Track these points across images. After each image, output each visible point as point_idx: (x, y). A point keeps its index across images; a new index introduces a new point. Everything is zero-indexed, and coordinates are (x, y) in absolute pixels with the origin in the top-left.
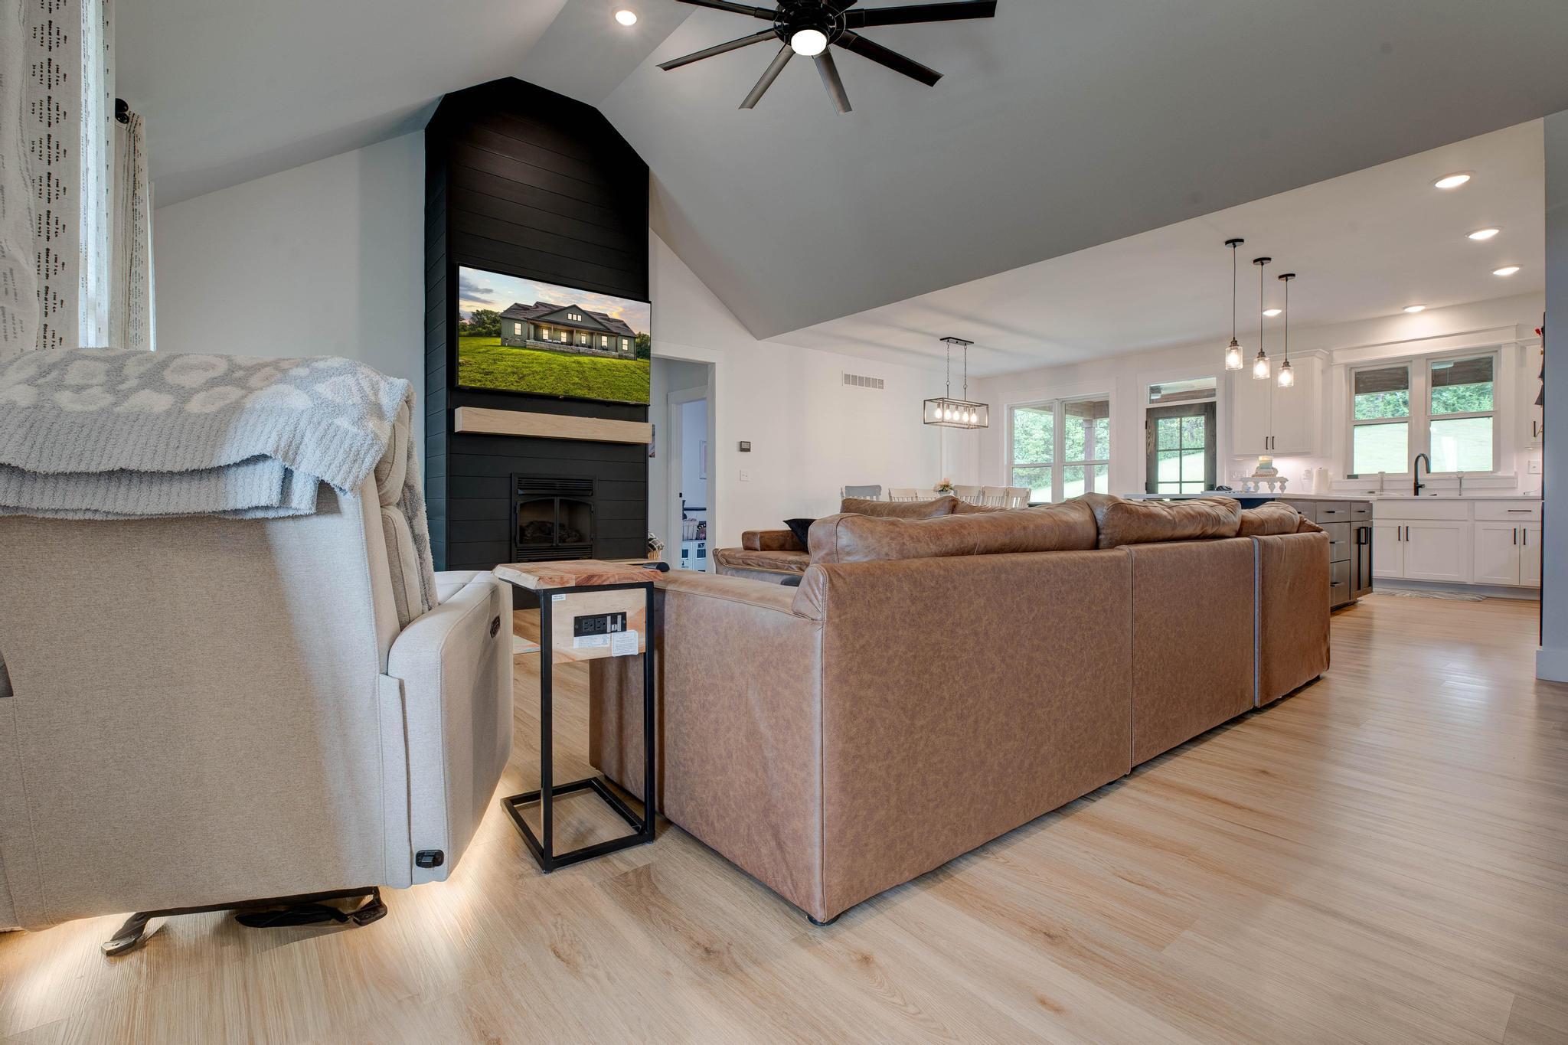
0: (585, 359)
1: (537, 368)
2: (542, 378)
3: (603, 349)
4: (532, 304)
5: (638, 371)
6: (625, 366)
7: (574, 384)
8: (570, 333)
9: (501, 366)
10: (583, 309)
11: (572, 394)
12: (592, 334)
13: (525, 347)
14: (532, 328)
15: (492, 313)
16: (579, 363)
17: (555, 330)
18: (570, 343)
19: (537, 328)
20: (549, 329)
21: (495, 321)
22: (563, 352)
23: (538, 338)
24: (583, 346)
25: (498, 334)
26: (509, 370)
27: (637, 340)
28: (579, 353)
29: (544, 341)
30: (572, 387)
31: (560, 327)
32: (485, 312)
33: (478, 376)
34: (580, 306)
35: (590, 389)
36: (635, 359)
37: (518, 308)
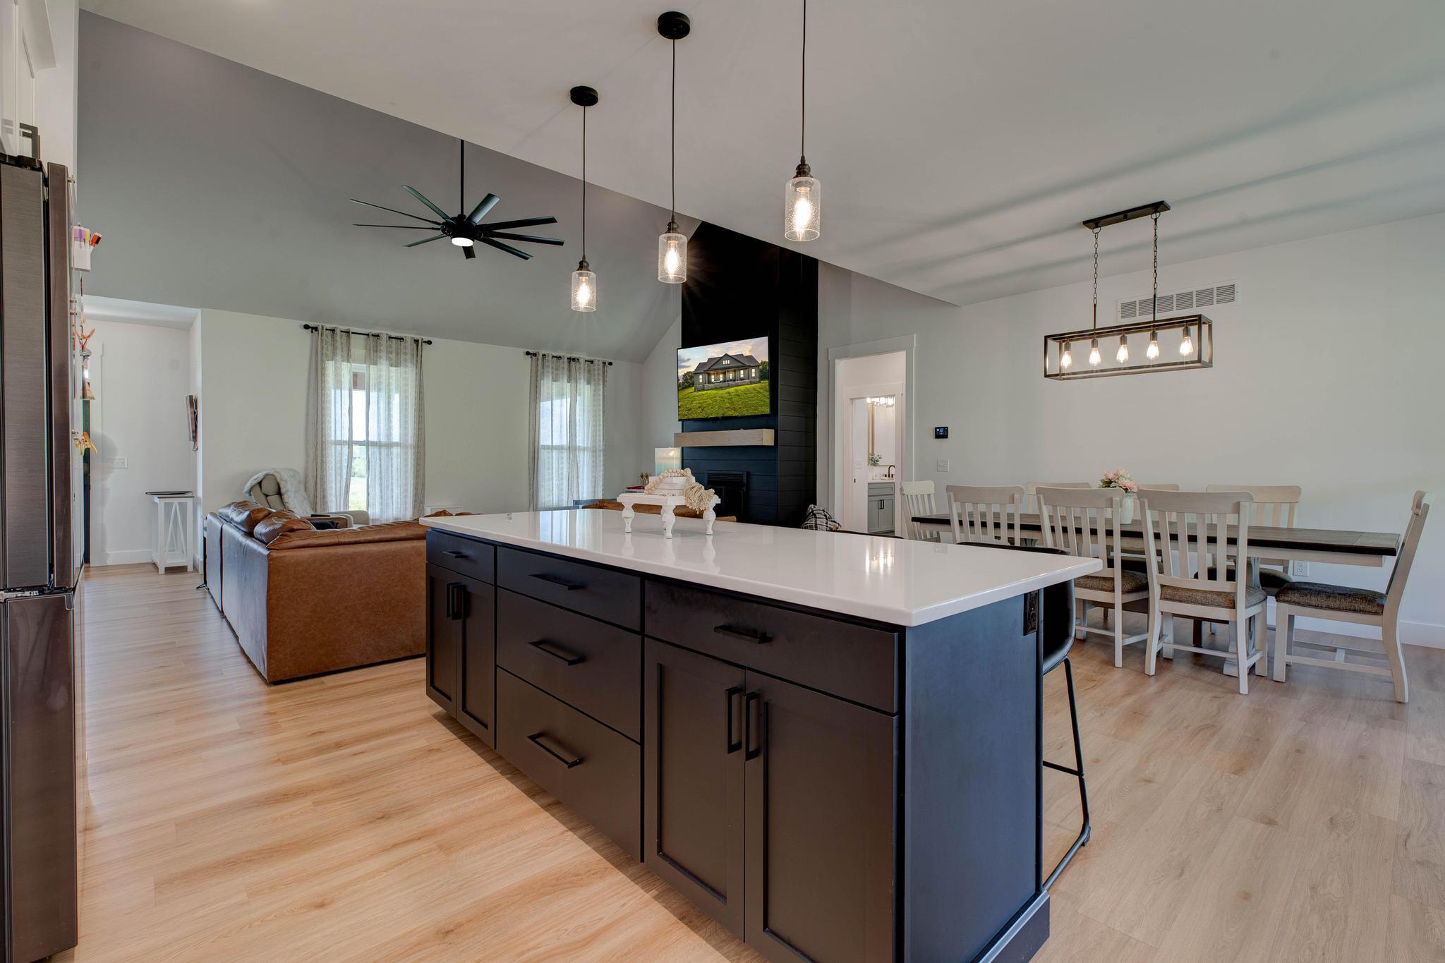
0: (732, 390)
1: (710, 402)
2: (712, 408)
3: (741, 379)
4: (706, 361)
5: (762, 391)
6: (754, 389)
7: (727, 408)
8: (724, 373)
9: (694, 404)
10: (730, 355)
11: (726, 415)
12: (735, 371)
13: (704, 390)
14: (707, 375)
15: (690, 372)
16: (729, 393)
17: (717, 374)
18: (724, 381)
19: (709, 375)
20: (714, 374)
21: (692, 377)
22: (721, 388)
23: (709, 382)
24: (731, 380)
25: (693, 384)
26: (698, 405)
27: (760, 367)
28: (729, 386)
29: (712, 383)
30: (726, 410)
31: (719, 371)
32: (688, 373)
33: (686, 413)
34: (730, 354)
35: (735, 410)
36: (759, 382)
37: (701, 365)
